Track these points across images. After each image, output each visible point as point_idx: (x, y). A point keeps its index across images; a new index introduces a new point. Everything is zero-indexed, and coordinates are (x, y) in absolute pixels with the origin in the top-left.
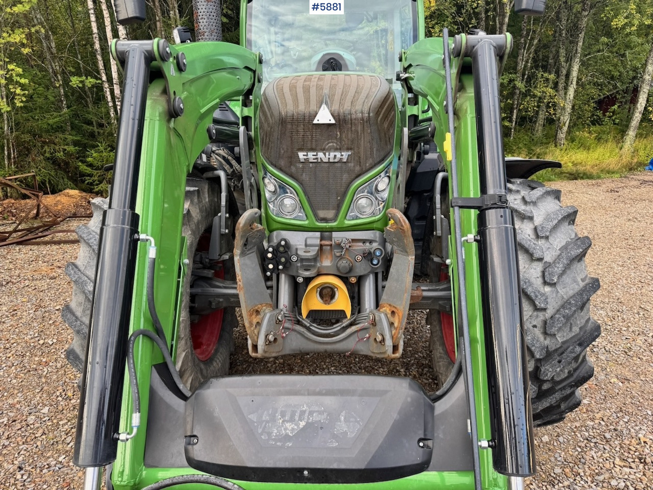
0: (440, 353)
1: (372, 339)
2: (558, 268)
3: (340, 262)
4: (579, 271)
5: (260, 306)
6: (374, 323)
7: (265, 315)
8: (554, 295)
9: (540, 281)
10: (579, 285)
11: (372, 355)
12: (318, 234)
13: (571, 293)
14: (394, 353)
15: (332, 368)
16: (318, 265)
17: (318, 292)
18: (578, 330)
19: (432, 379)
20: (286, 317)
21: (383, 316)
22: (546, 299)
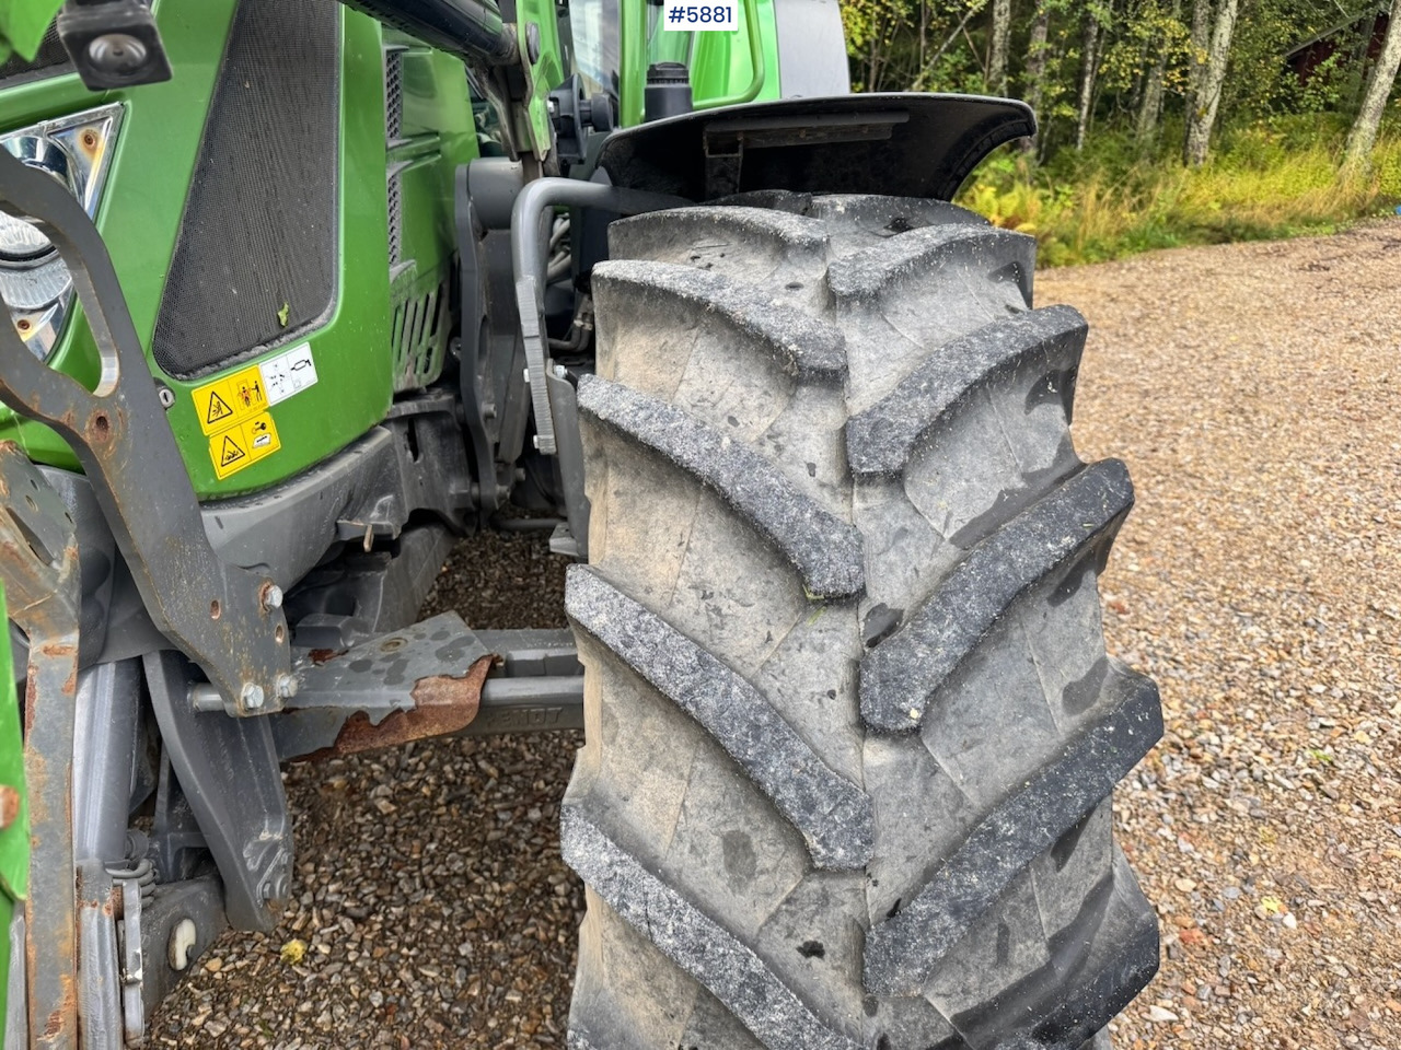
2: (932, 645)
4: (1057, 649)
8: (915, 786)
9: (839, 713)
10: (1047, 725)
13: (1006, 771)
18: (1040, 954)
22: (859, 820)
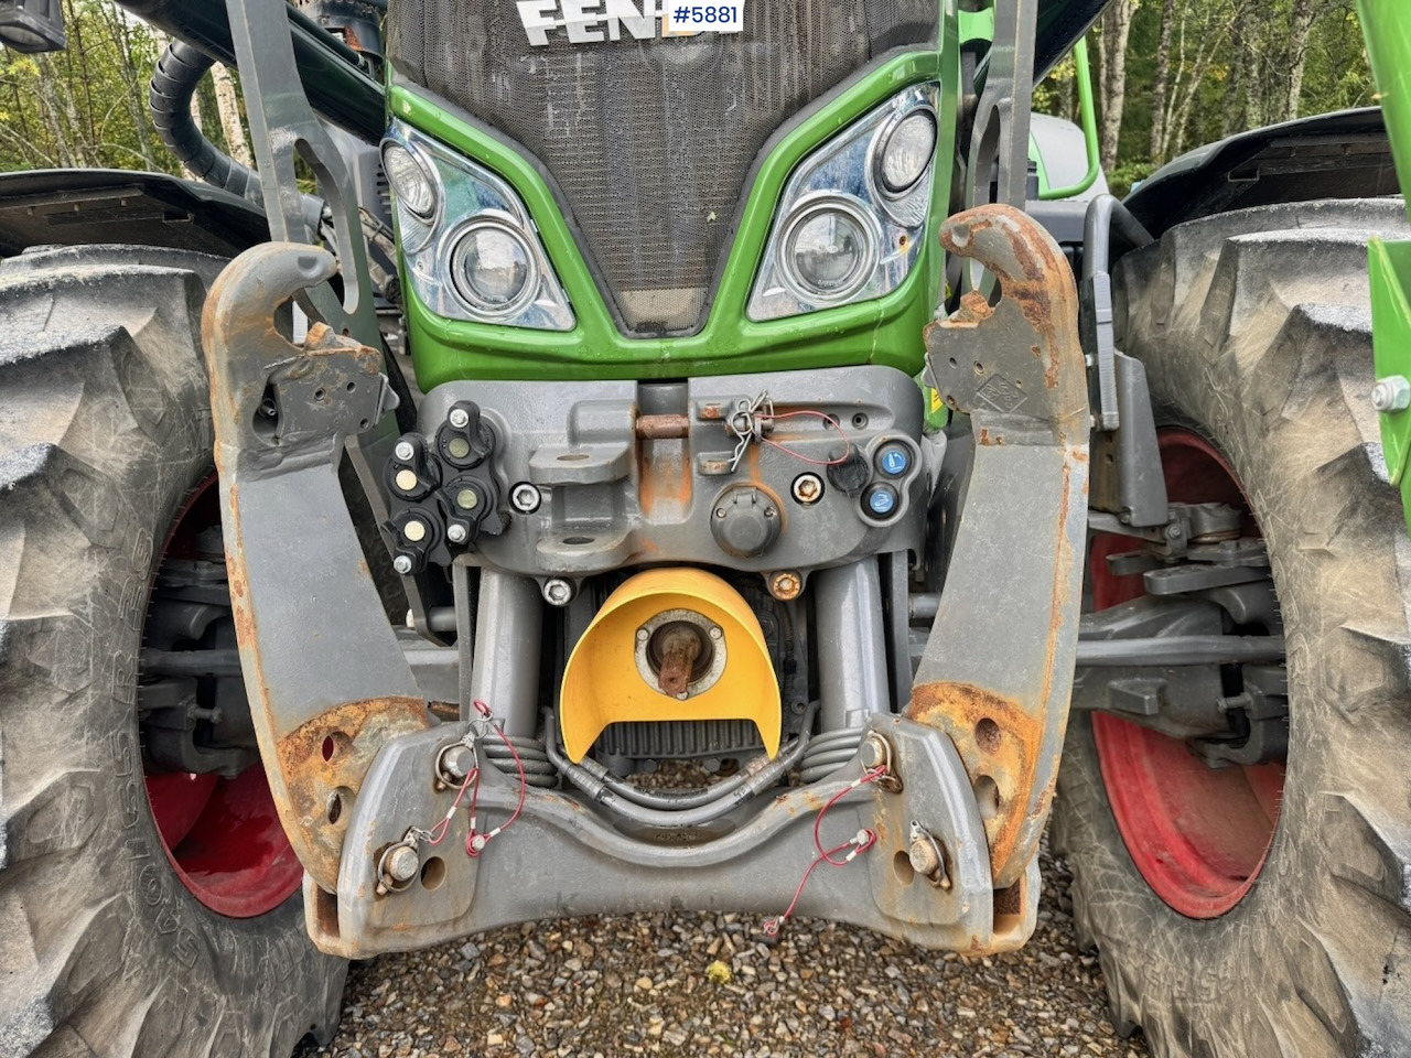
0: (1104, 866)
1: (884, 855)
3: (727, 503)
5: (352, 711)
6: (892, 782)
7: (379, 752)
11: (887, 929)
12: (628, 389)
14: (999, 924)
15: (729, 918)
16: (632, 520)
17: (643, 646)
19: (1069, 950)
20: (491, 755)
21: (934, 744)
